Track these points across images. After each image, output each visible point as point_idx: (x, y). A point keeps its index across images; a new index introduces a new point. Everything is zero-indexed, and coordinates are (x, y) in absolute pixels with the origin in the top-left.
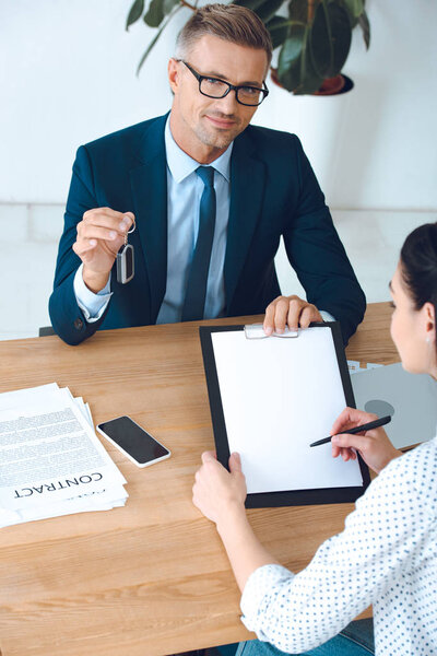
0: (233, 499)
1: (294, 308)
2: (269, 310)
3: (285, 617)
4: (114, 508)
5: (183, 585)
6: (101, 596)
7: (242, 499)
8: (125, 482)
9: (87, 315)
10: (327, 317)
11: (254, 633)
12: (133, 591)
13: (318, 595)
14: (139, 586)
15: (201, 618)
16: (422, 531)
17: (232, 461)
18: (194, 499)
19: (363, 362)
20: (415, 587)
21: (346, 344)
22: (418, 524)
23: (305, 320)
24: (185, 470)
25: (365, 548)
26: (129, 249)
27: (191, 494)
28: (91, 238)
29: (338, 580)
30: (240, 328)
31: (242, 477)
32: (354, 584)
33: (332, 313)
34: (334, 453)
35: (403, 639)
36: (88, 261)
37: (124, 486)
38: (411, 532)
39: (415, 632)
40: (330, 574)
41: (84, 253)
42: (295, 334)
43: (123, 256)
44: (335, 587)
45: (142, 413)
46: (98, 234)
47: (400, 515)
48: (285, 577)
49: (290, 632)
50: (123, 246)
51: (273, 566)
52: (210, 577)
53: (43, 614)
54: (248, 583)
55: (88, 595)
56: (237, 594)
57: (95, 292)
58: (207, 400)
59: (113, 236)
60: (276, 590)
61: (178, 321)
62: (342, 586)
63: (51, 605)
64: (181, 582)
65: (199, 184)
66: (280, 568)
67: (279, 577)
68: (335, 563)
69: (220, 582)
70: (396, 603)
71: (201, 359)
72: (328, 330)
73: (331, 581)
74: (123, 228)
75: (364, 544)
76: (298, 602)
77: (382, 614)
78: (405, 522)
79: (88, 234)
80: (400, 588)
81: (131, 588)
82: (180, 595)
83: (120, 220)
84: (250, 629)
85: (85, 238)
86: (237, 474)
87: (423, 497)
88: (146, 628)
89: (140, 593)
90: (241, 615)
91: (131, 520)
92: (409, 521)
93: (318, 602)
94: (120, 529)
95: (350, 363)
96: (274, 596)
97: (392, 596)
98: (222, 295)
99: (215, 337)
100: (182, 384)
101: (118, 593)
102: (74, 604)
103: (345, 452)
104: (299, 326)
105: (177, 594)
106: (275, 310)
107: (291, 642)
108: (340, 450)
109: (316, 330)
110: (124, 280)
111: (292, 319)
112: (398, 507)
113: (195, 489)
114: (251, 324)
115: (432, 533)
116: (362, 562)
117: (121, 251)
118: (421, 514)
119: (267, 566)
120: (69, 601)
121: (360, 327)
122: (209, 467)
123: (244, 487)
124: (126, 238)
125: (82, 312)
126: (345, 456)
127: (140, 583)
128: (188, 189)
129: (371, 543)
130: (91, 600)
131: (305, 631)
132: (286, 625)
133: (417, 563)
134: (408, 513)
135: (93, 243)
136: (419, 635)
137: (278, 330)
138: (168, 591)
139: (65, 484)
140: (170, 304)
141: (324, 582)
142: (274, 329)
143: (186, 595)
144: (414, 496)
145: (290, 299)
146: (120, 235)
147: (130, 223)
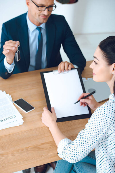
0: (53, 120)
1: (66, 65)
2: (59, 66)
3: (70, 154)
4: (20, 125)
5: (41, 146)
6: (18, 151)
7: (55, 120)
8: (23, 117)
9: (8, 71)
10: (76, 67)
11: (62, 158)
12: (27, 149)
13: (79, 147)
14: (28, 147)
15: (46, 155)
16: (107, 127)
17: (52, 109)
18: (42, 121)
19: (87, 78)
20: (106, 143)
21: (81, 73)
22: (106, 126)
23: (70, 68)
24: (39, 113)
25: (91, 133)
26: (18, 52)
27: (41, 120)
28: (8, 50)
29: (85, 142)
30: (52, 71)
31: (55, 114)
32: (89, 143)
33: (77, 65)
34: (80, 105)
35: (104, 157)
36: (8, 56)
37: (22, 119)
38: (104, 128)
39: (107, 155)
40: (82, 141)
41: (6, 54)
42: (67, 72)
43: (17, 53)
44: (84, 144)
45: (26, 97)
46: (9, 48)
47: (101, 123)
48: (69, 142)
49: (72, 158)
50: (17, 51)
51: (66, 139)
52: (48, 143)
53: (2, 158)
54: (59, 145)
55: (14, 151)
56: (56, 147)
57: (10, 64)
58: (44, 92)
59: (14, 48)
60: (67, 146)
61: (34, 70)
62: (86, 144)
63: (4, 155)
64: (40, 145)
65: (37, 32)
66: (68, 139)
67: (68, 142)
68: (83, 138)
69: (51, 144)
70: (101, 147)
71: (41, 81)
72: (76, 70)
73: (82, 143)
74: (16, 46)
75: (91, 132)
76: (74, 149)
77: (97, 150)
78: (102, 125)
79: (6, 49)
80: (102, 143)
81: (26, 148)
82: (40, 149)
83: (15, 44)
84: (61, 157)
85: (6, 50)
86: (54, 113)
87: (107, 118)
88: (31, 159)
89: (29, 149)
90: (58, 153)
91: (25, 128)
92: (103, 125)
93: (79, 149)
94: (22, 131)
95: (83, 78)
96: (67, 148)
97: (100, 145)
98: (46, 62)
99: (45, 74)
100: (36, 88)
101: (22, 150)
102: (10, 154)
103: (83, 104)
104: (68, 70)
105: (39, 148)
106: (61, 66)
107: (72, 160)
108: (82, 103)
109: (73, 70)
110: (18, 60)
111: (66, 68)
112: (100, 121)
113: (42, 118)
114: (54, 70)
115: (110, 128)
116: (91, 137)
117: (16, 52)
118: (107, 123)
119: (64, 139)
120: (9, 153)
121: (85, 68)
122: (46, 112)
123: (56, 117)
124: (17, 48)
125: (7, 70)
126: (84, 105)
127: (29, 146)
128: (34, 33)
129: (93, 132)
130: (15, 152)
131: (76, 157)
132: (70, 155)
133: (107, 136)
134: (103, 123)
135: (8, 51)
136: (108, 156)
137: (62, 71)
138: (37, 148)
139: (5, 119)
140: (32, 66)
141: (80, 143)
142: (61, 71)
143: (42, 149)
144: (104, 118)
145: (65, 62)
146: (16, 48)
147: (18, 44)
